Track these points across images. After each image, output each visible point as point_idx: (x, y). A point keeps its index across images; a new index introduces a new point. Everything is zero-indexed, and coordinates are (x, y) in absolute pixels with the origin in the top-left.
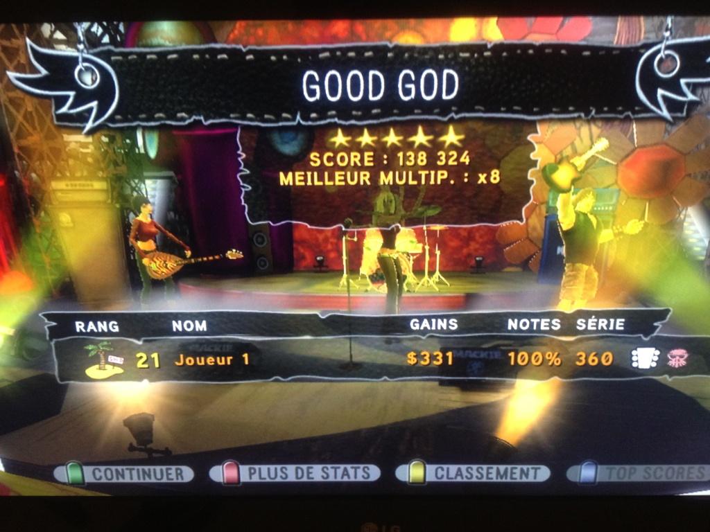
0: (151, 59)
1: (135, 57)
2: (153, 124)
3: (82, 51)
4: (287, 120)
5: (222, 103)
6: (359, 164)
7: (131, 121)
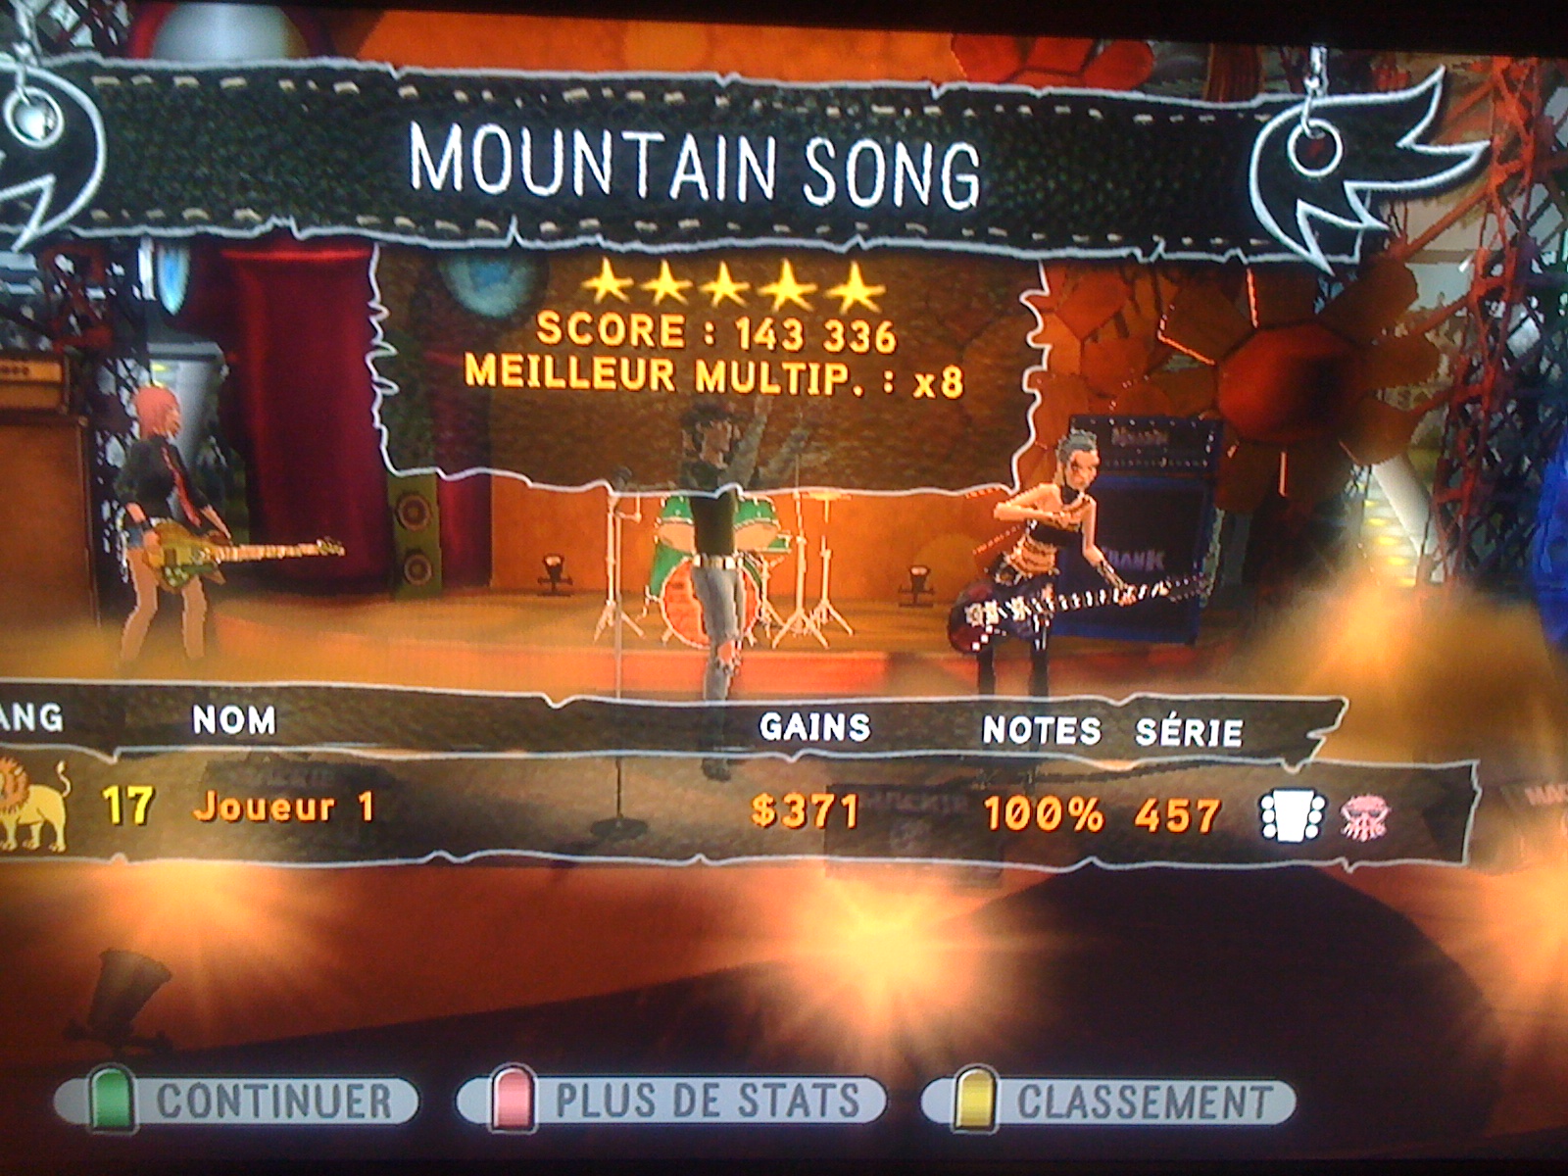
0: (185, 86)
1: (148, 80)
2: (177, 232)
3: (27, 61)
4: (488, 234)
5: (341, 191)
6: (650, 342)
7: (128, 225)
